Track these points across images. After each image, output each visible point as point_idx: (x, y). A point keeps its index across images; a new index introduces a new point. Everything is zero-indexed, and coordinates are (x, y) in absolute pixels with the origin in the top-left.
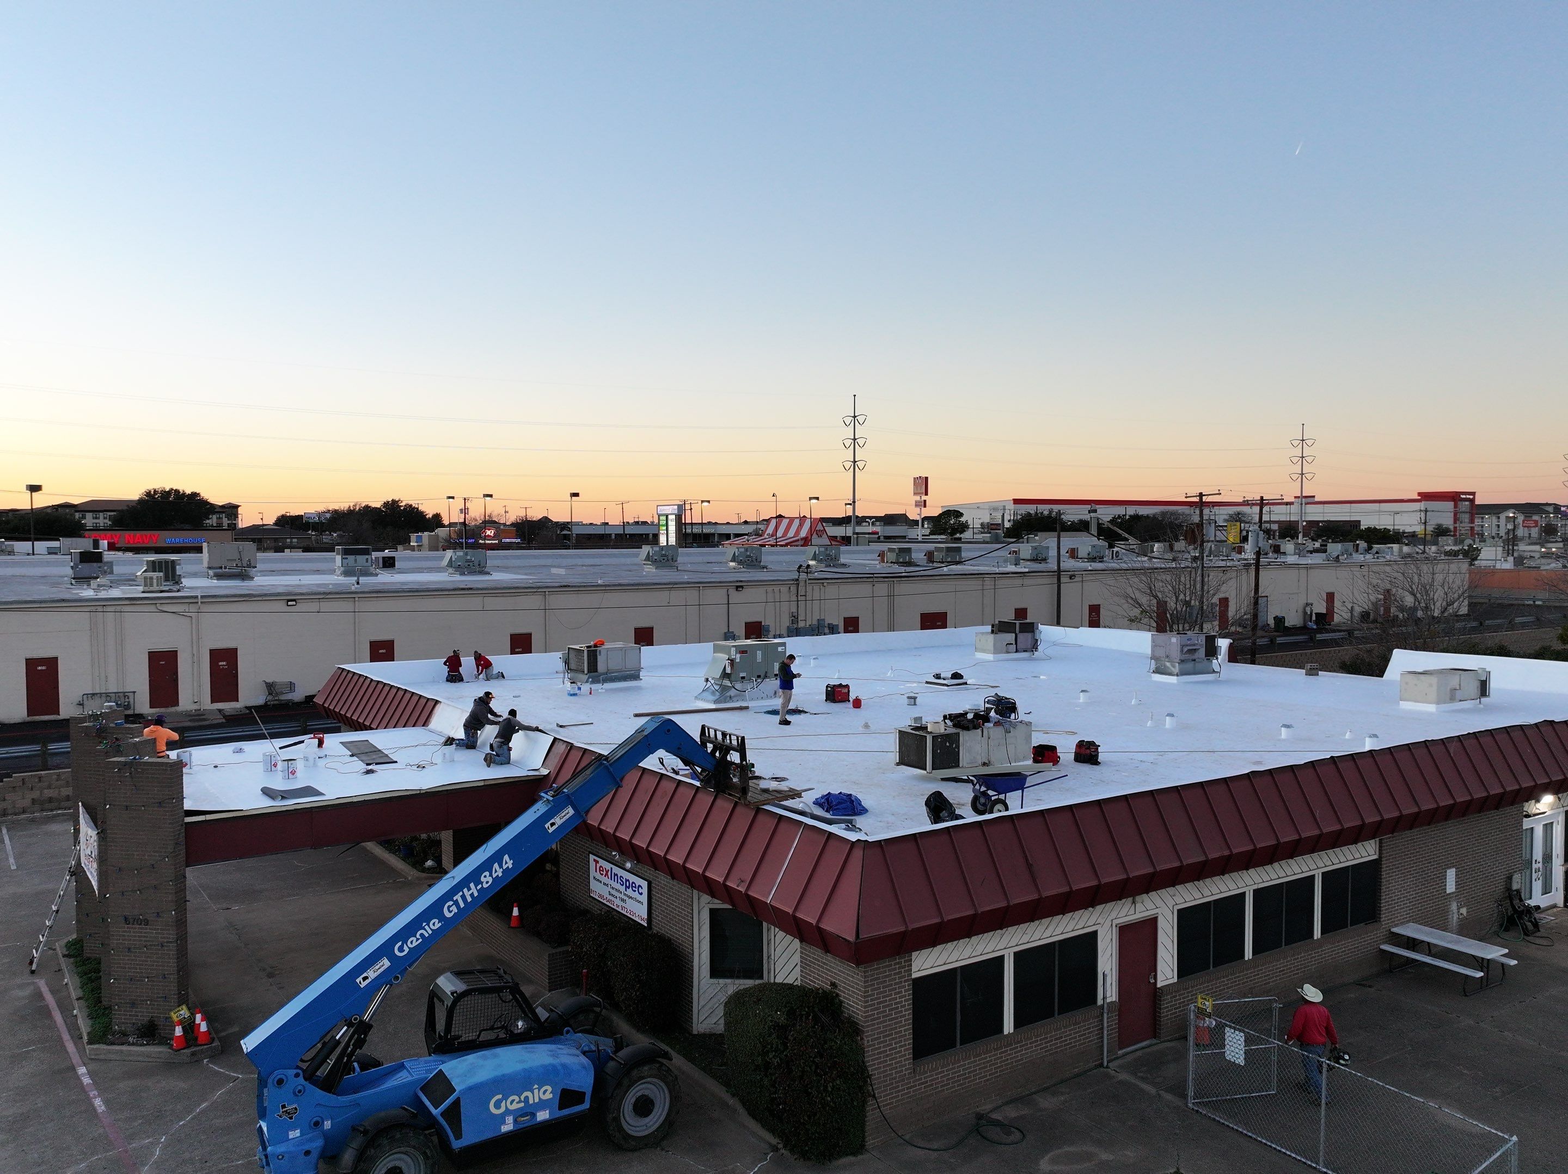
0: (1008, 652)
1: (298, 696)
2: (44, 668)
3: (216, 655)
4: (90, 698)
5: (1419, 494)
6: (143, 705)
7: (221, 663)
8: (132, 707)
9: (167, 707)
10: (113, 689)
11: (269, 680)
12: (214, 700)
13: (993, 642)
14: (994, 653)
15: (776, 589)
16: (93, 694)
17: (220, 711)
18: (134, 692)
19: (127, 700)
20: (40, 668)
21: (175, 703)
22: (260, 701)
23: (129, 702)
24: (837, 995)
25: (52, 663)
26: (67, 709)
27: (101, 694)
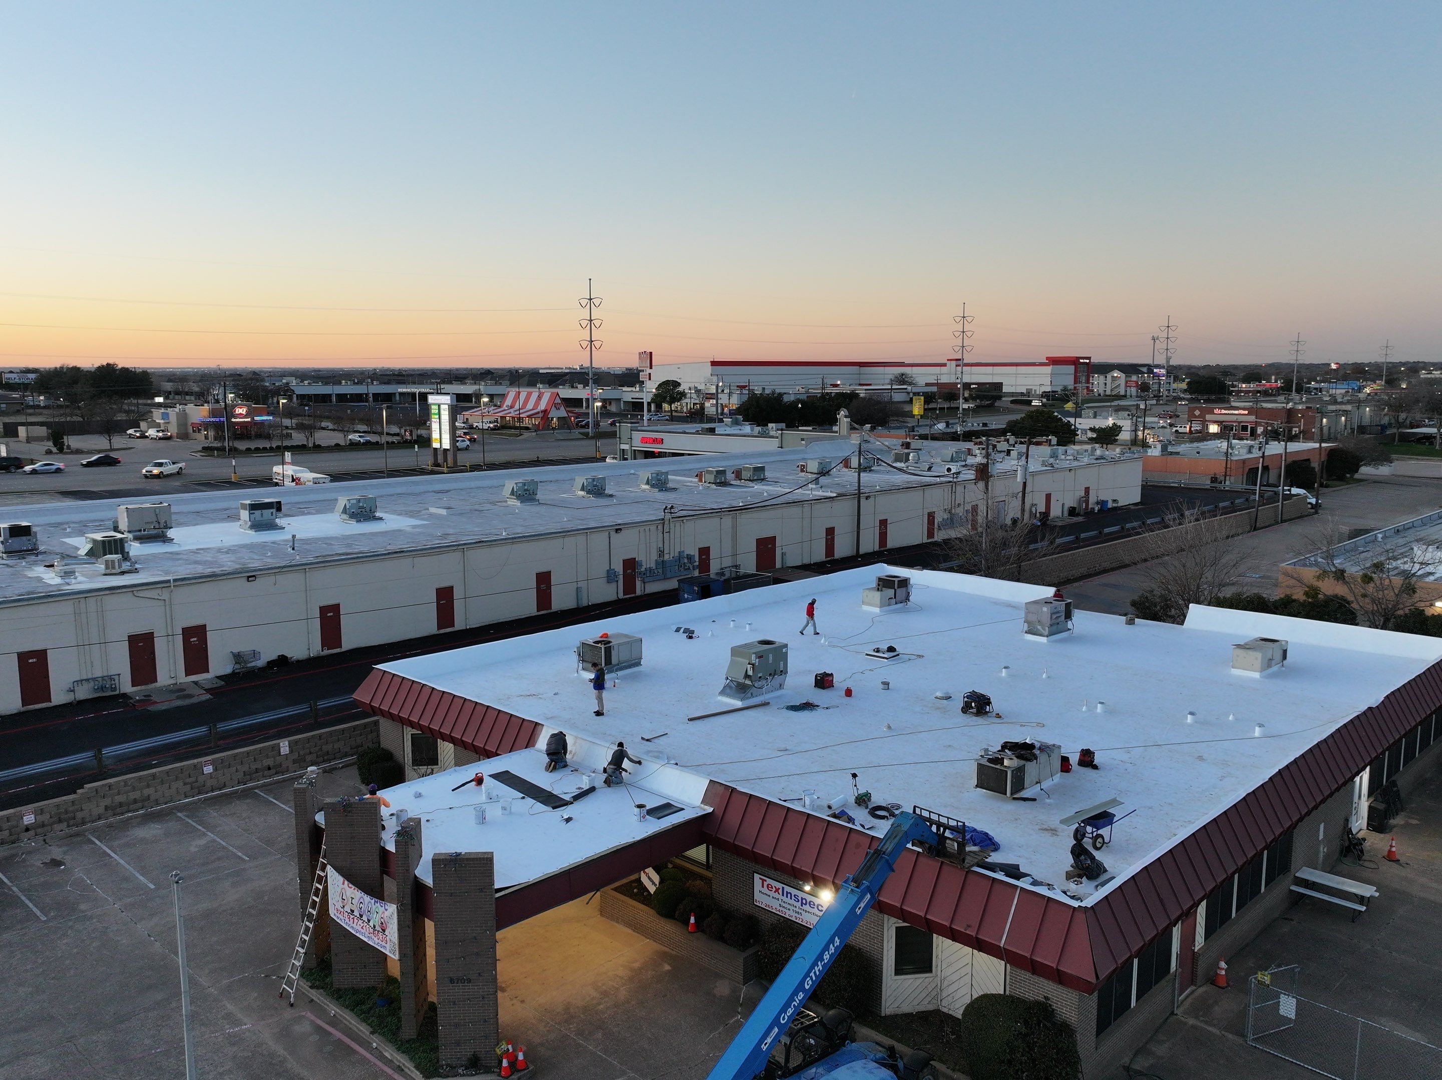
0: (889, 605)
1: (261, 663)
2: (34, 660)
3: (187, 632)
4: (80, 685)
5: (1047, 359)
6: (126, 686)
7: (192, 640)
8: (118, 688)
9: (147, 684)
10: (98, 673)
11: (236, 651)
12: (188, 674)
13: (879, 598)
14: (881, 607)
15: (647, 528)
16: (82, 681)
17: (196, 683)
18: (119, 675)
19: (113, 682)
20: (31, 661)
21: (155, 680)
22: (228, 670)
23: (115, 684)
24: (1050, 1005)
25: (42, 655)
26: (59, 696)
27: (87, 680)
